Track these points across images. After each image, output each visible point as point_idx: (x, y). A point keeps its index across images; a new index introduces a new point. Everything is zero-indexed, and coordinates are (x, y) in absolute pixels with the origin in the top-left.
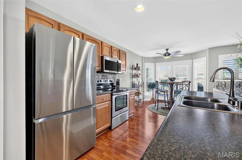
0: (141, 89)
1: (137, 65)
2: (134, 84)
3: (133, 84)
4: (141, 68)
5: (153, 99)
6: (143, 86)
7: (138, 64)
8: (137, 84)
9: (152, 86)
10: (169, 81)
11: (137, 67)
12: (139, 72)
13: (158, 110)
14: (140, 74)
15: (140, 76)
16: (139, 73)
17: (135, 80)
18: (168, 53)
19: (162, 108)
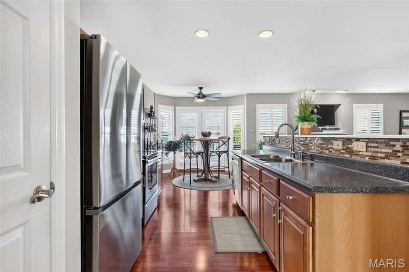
1: (152, 108)
2: (147, 144)
5: (174, 169)
10: (203, 138)
11: (151, 112)
13: (190, 184)
14: (155, 125)
18: (202, 94)
19: (194, 181)
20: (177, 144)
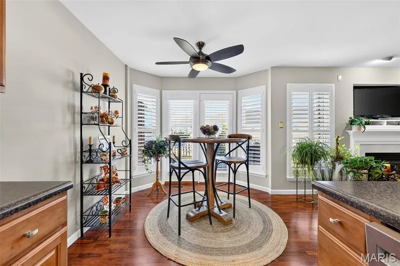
0: (119, 165)
1: (106, 78)
2: (90, 151)
3: (86, 148)
4: (120, 95)
5: (157, 184)
6: (128, 152)
7: (110, 76)
8: (104, 149)
9: (154, 150)
11: (105, 86)
12: (115, 106)
13: (168, 217)
14: (116, 112)
15: (117, 121)
16: (113, 109)
17: (93, 133)
18: (203, 54)
19: (188, 218)
20: (161, 147)
